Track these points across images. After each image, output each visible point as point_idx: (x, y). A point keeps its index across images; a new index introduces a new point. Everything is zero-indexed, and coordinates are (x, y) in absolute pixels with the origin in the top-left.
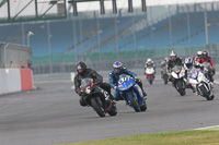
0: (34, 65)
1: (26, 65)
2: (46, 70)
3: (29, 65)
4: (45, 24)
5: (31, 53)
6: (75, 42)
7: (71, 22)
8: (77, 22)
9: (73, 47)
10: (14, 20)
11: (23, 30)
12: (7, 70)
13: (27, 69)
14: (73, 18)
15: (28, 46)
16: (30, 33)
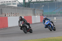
1: (42, 15)
3: (43, 15)
4: (47, 3)
5: (43, 11)
6: (56, 9)
7: (54, 3)
8: (56, 3)
9: (55, 10)
10: (38, 2)
11: (41, 5)
12: (36, 16)
14: (55, 2)
15: (42, 9)
16: (43, 6)
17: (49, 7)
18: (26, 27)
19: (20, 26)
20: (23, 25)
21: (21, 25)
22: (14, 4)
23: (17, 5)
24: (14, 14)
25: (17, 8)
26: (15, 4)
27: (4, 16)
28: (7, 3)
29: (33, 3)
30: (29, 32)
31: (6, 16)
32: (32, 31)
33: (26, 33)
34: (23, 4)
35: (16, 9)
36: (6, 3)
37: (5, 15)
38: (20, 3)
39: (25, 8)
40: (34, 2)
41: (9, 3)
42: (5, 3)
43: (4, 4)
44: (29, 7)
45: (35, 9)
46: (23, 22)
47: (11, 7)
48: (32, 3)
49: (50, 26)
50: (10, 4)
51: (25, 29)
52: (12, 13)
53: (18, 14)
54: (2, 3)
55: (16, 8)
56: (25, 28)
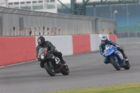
0: (118, 32)
1: (113, 32)
2: (125, 35)
3: (115, 32)
4: (125, 6)
5: (116, 24)
10: (105, 3)
11: (111, 10)
13: (113, 35)
15: (114, 20)
16: (116, 11)
17: (128, 14)
18: (54, 61)
19: (40, 60)
20: (45, 57)
21: (42, 57)
22: (49, 7)
23: (56, 8)
24: (50, 30)
25: (56, 16)
26: (52, 7)
27: (27, 34)
28: (35, 4)
29: (92, 6)
30: (61, 74)
31: (33, 34)
32: (67, 70)
33: (54, 76)
34: (69, 7)
35: (55, 19)
36: (31, 4)
37: (30, 33)
38: (63, 5)
39: (75, 16)
40: (94, 4)
41: (38, 4)
42: (28, 5)
43: (26, 8)
44: (85, 14)
45: (97, 19)
46: (46, 49)
47: (43, 14)
48: (91, 4)
49: (116, 58)
50: (41, 7)
51: (51, 66)
52: (46, 28)
53: (59, 30)
54: (23, 5)
55: (53, 16)
56: (50, 63)
